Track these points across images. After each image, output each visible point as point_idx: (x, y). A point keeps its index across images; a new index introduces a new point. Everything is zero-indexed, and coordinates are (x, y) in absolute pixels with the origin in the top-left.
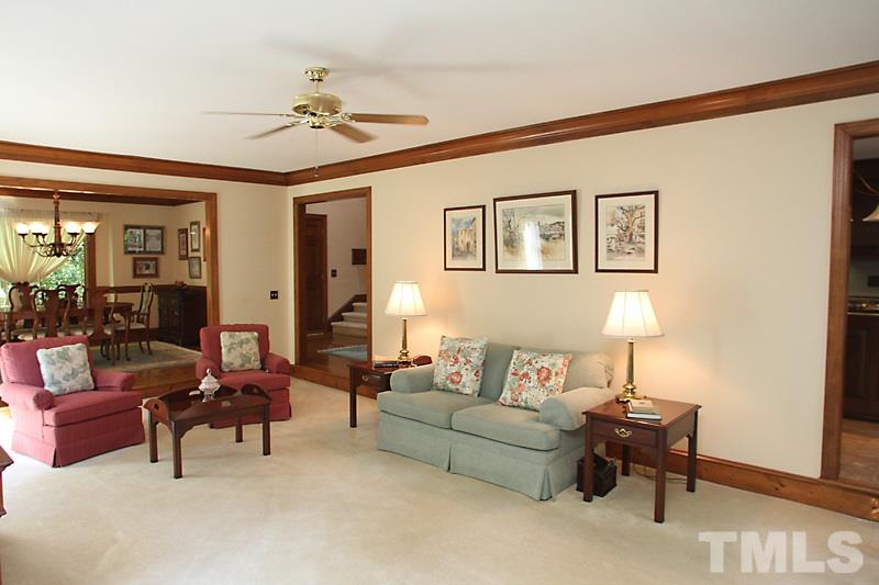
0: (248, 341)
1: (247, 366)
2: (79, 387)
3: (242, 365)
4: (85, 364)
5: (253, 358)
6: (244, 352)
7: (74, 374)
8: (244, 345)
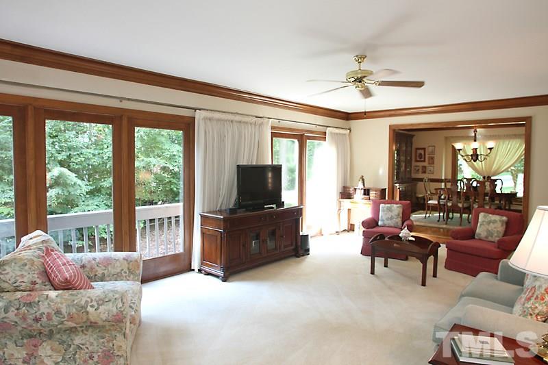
0: (495, 222)
1: (490, 239)
2: (393, 225)
3: (487, 237)
4: (399, 215)
5: (496, 234)
6: (490, 229)
7: (391, 218)
8: (491, 224)
